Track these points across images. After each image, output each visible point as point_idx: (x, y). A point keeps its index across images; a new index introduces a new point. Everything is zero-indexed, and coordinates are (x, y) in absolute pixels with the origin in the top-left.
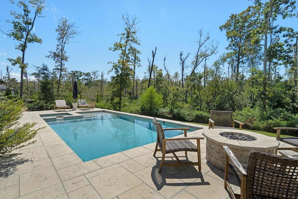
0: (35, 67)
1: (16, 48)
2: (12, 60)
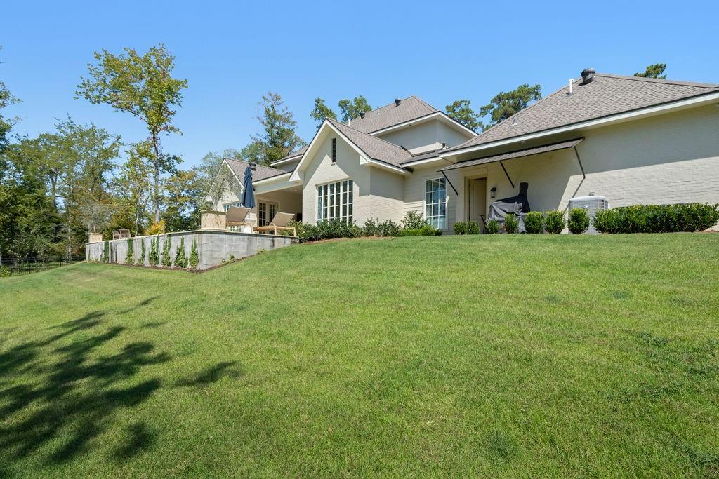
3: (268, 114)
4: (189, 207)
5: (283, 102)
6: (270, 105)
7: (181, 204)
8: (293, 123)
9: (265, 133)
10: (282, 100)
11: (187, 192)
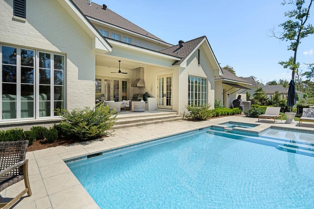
0: (307, 64)
1: (288, 49)
2: (284, 63)
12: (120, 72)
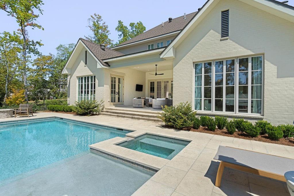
3: (94, 25)
4: (48, 74)
5: (102, 20)
6: (95, 21)
7: (44, 72)
8: (108, 32)
9: (93, 36)
10: (102, 18)
11: (47, 66)
12: (156, 74)
